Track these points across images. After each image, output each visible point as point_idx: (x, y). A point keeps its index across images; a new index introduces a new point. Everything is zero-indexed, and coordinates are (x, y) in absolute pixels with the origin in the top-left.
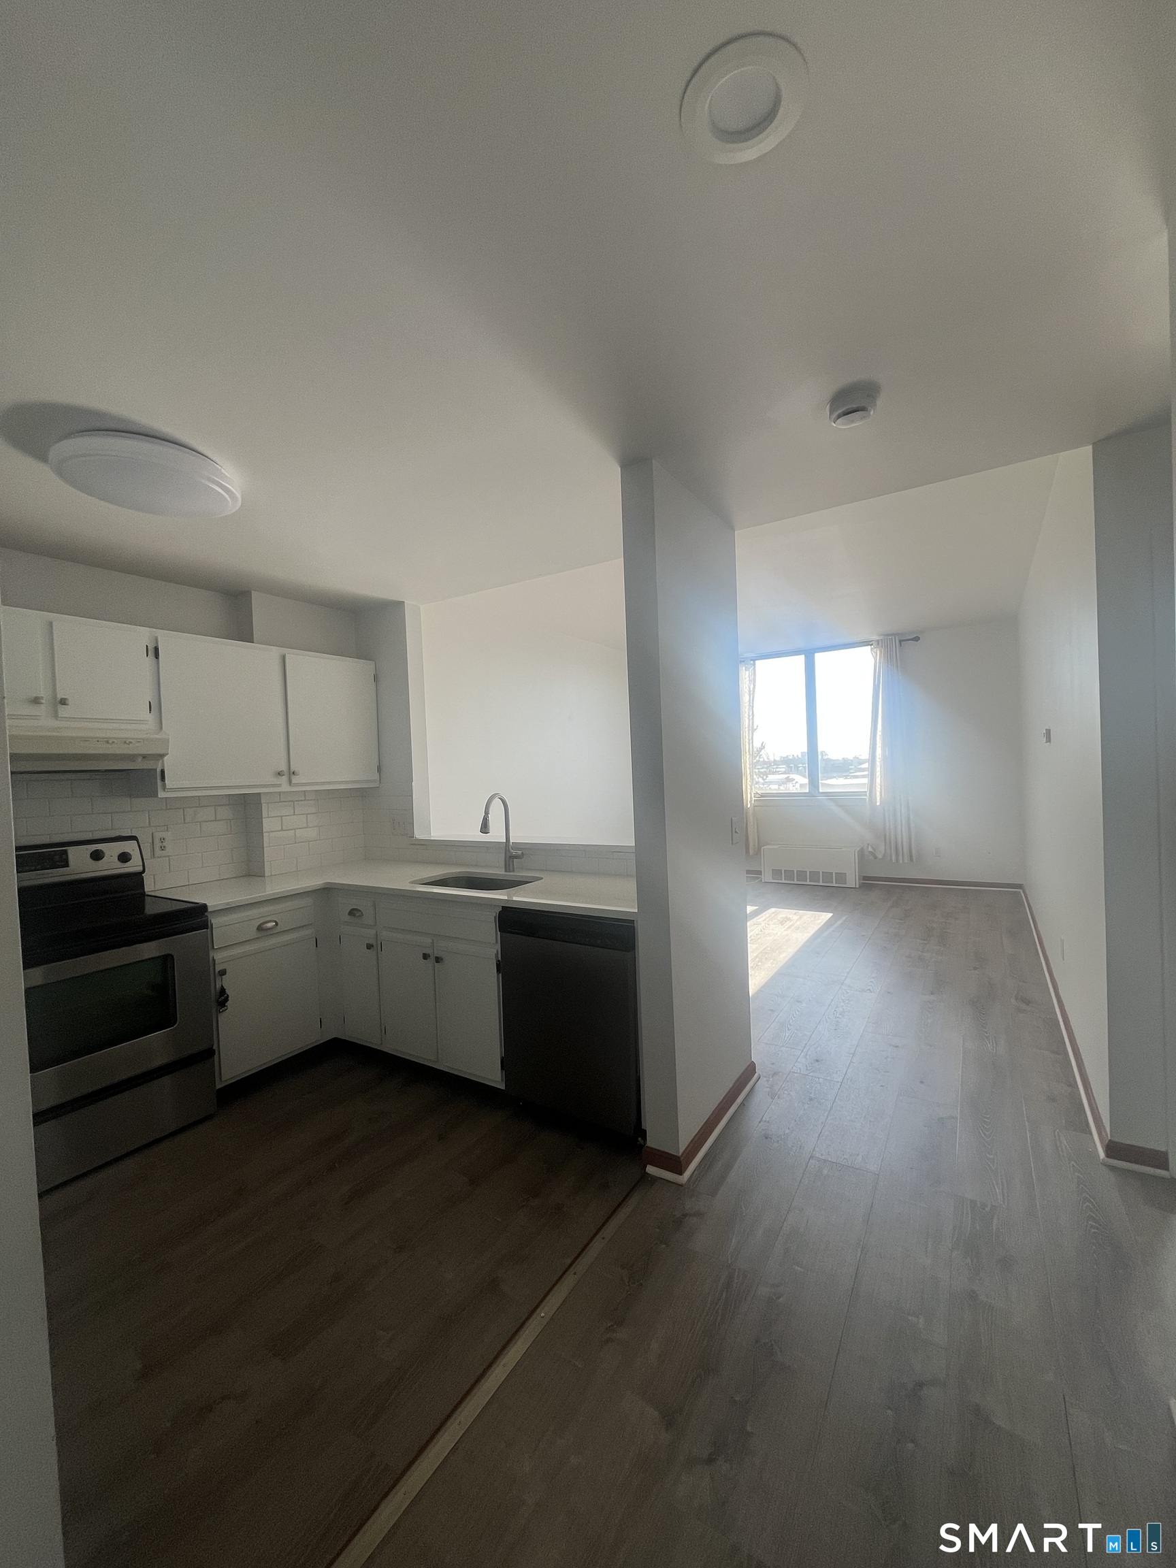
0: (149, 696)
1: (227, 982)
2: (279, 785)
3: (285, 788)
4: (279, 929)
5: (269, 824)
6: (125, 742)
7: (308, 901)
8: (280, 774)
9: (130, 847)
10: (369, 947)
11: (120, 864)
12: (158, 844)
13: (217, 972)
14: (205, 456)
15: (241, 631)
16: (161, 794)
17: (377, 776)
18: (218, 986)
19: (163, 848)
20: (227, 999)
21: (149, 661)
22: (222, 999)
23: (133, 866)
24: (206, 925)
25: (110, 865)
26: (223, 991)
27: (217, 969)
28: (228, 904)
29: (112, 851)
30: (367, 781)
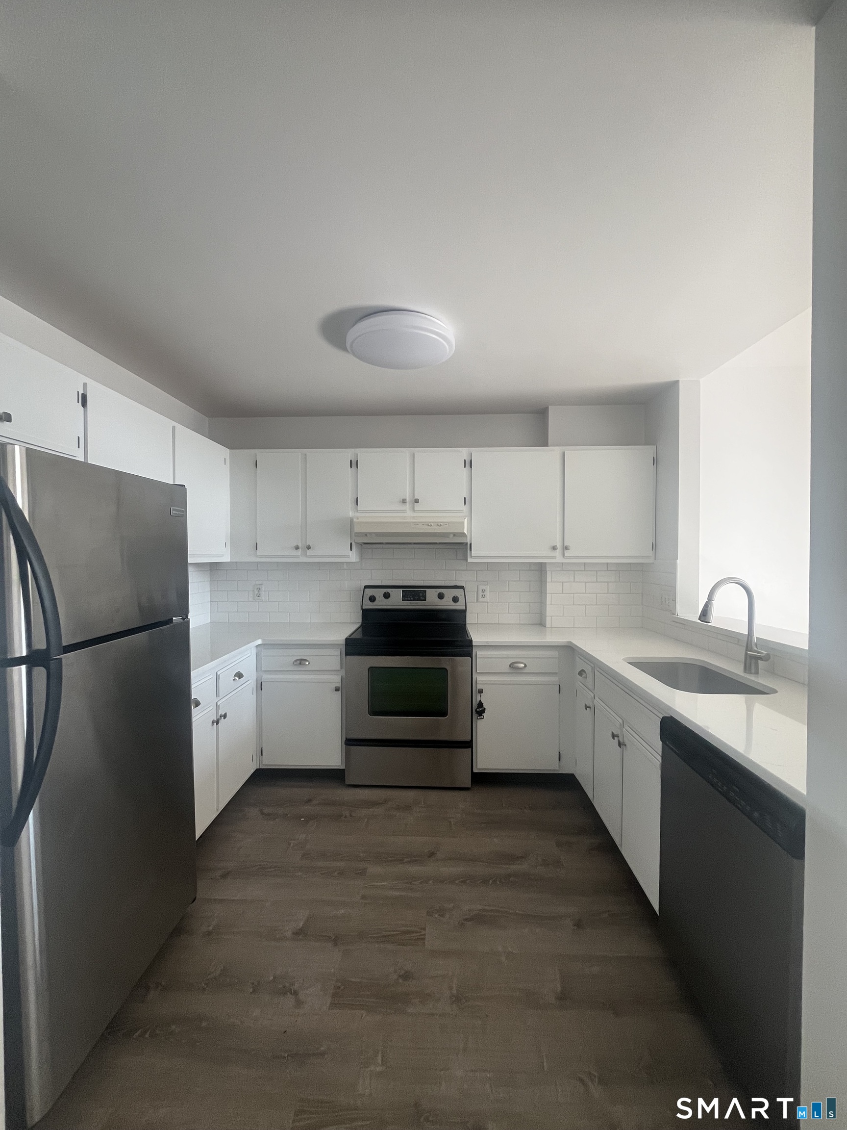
0: (465, 494)
1: (485, 699)
2: (554, 557)
3: (559, 559)
4: (526, 671)
5: (551, 587)
6: (438, 525)
7: (554, 653)
8: (554, 548)
9: (458, 593)
10: (586, 707)
11: (453, 604)
12: (480, 593)
13: (478, 689)
15: (542, 440)
16: (470, 560)
17: (651, 553)
18: (478, 700)
19: (483, 596)
20: (484, 711)
21: (465, 471)
22: (480, 710)
23: (459, 606)
24: (470, 654)
25: (447, 604)
26: (480, 704)
27: (479, 687)
28: (487, 642)
29: (449, 594)
30: (643, 557)
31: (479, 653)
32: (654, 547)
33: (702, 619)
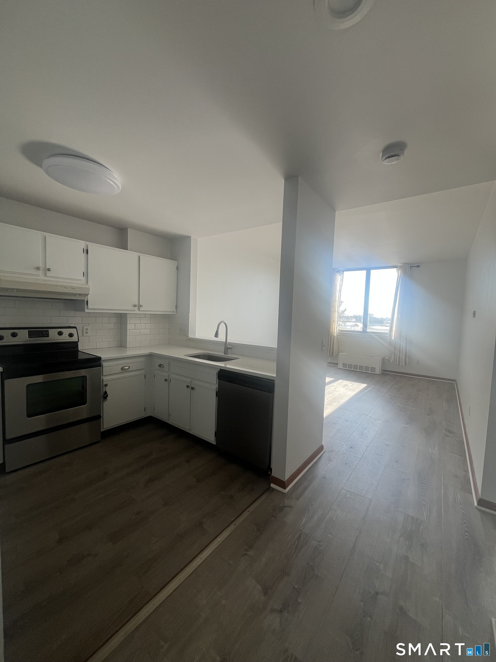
0: (83, 270)
1: (108, 389)
2: (134, 311)
3: (137, 312)
4: (129, 370)
5: (130, 326)
6: (72, 288)
7: (142, 359)
8: (135, 306)
9: (73, 331)
10: (166, 380)
11: (70, 338)
12: (85, 331)
13: (104, 385)
14: (107, 168)
15: (123, 245)
16: (86, 311)
17: (175, 310)
18: (104, 390)
19: (87, 333)
20: (107, 396)
21: (83, 255)
22: (105, 396)
23: (74, 339)
24: (100, 365)
25: (65, 338)
26: (106, 393)
27: (104, 383)
28: (110, 357)
29: (66, 332)
30: (170, 312)
31: (104, 364)
32: (176, 307)
33: (216, 336)
